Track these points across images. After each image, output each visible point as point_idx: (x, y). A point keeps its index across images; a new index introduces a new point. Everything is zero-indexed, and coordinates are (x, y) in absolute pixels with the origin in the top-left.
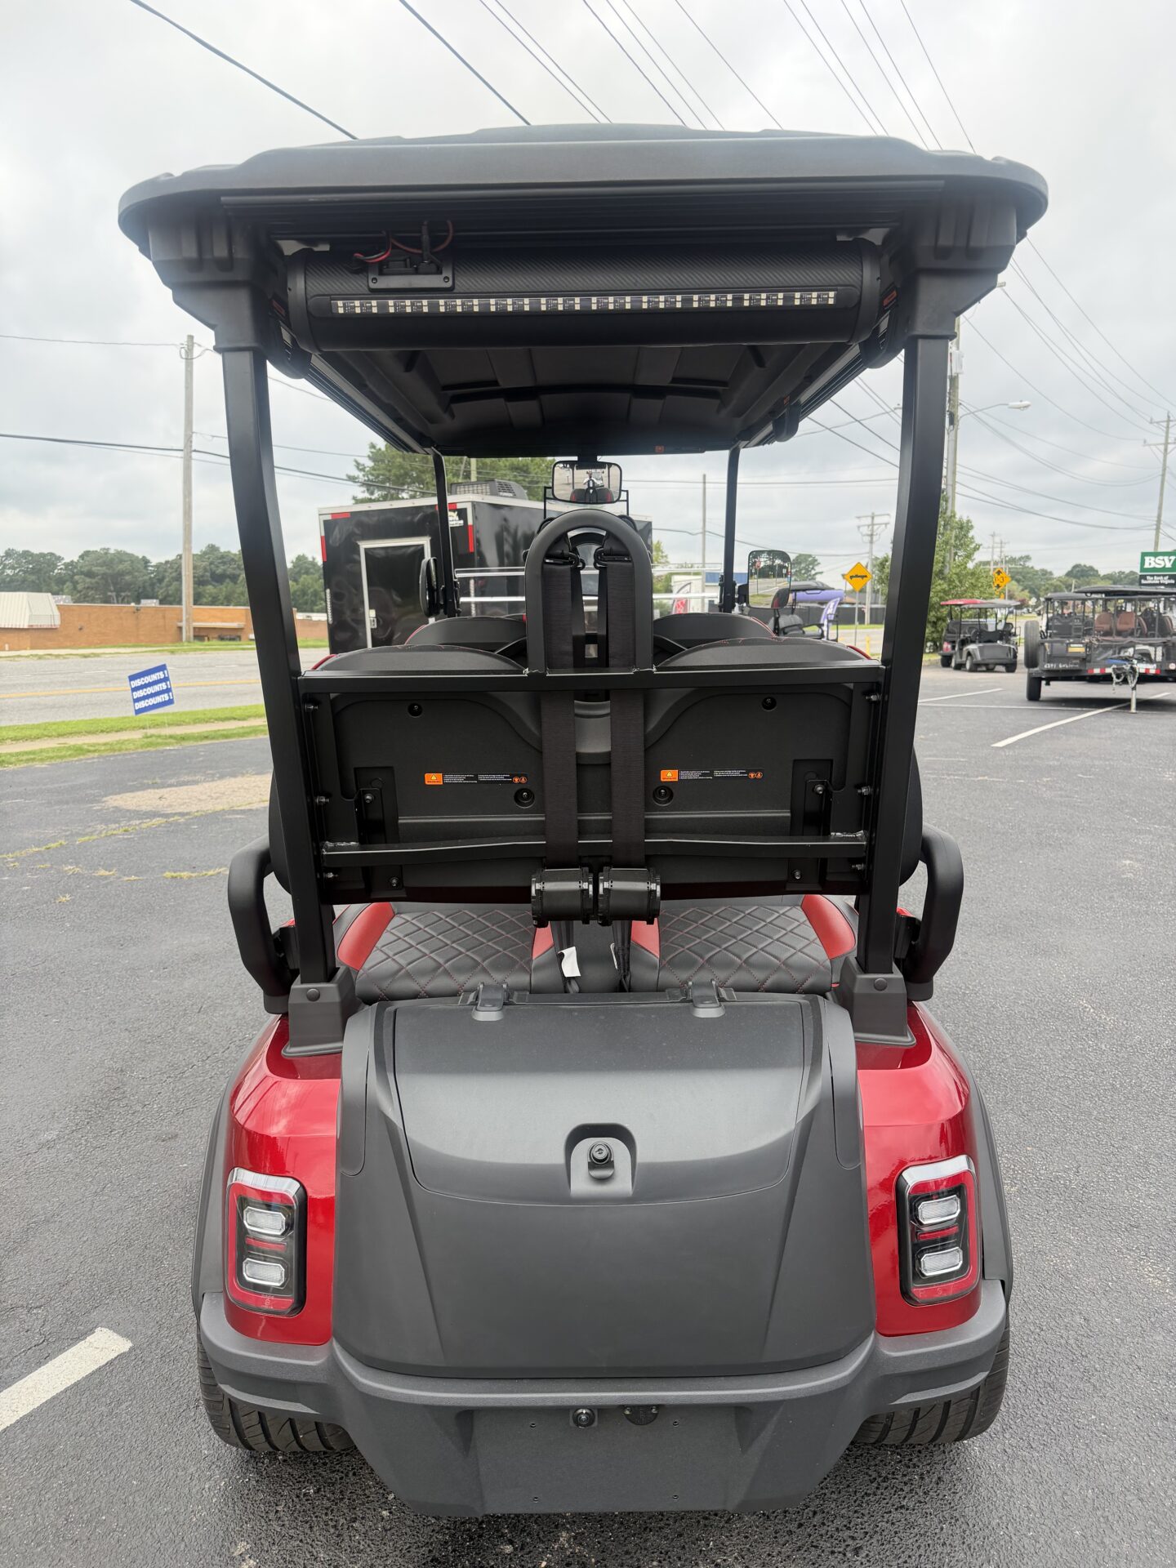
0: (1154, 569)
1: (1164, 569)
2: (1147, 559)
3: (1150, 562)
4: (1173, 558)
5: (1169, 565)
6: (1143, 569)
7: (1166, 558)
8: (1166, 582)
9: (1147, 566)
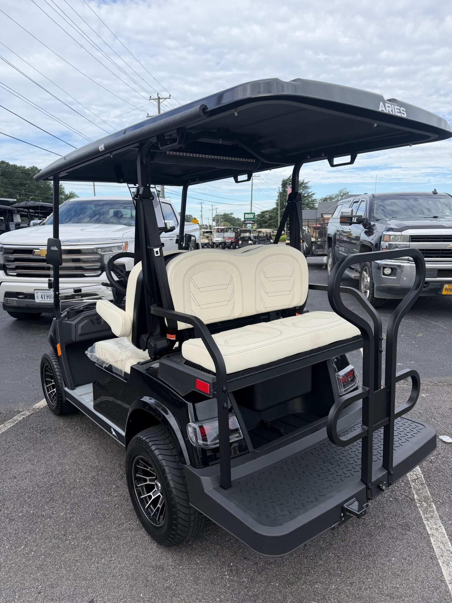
0: (248, 218)
1: (251, 218)
2: (246, 215)
3: (247, 216)
4: (253, 215)
5: (252, 217)
6: (245, 218)
7: (251, 215)
8: (252, 223)
9: (246, 217)
